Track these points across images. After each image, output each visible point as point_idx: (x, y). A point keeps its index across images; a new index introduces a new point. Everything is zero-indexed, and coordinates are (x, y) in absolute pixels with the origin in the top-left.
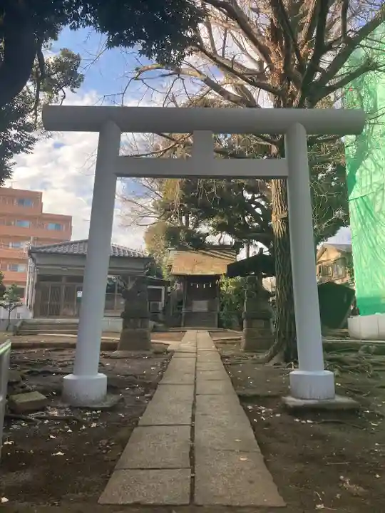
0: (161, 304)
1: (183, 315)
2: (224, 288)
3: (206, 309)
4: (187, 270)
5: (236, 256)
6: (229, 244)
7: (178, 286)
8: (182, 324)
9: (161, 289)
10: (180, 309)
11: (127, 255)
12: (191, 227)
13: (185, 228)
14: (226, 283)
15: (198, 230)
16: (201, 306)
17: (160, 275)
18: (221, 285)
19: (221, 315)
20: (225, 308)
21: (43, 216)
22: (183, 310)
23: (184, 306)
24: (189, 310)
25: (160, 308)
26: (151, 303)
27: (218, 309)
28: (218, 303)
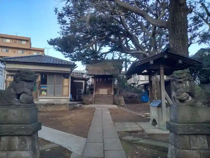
0: (83, 90)
6: (118, 59)
8: (93, 102)
9: (82, 82)
21: (31, 49)
22: (94, 93)
23: (94, 92)
24: (97, 93)
25: (82, 92)
26: (77, 89)
27: (113, 93)
28: (113, 90)
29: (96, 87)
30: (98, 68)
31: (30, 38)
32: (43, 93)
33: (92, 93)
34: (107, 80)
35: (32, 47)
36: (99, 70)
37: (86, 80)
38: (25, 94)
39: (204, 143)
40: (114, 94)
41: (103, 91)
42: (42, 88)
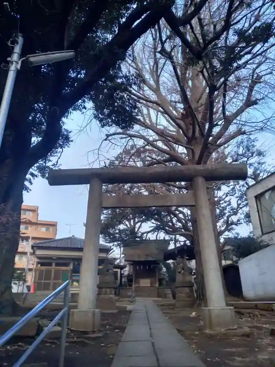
0: (118, 282)
1: (133, 289)
3: (148, 285)
21: (38, 222)
22: (134, 286)
23: (133, 283)
24: (137, 285)
25: (117, 285)
27: (157, 285)
28: (157, 280)
29: (136, 278)
30: (138, 252)
32: (75, 283)
33: (131, 286)
34: (150, 267)
35: (39, 219)
36: (140, 255)
37: (122, 268)
40: (160, 285)
41: (145, 283)
42: (74, 278)
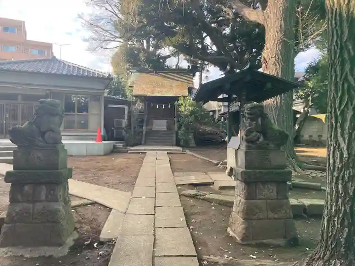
0: (125, 122)
1: (144, 132)
2: (182, 109)
3: (164, 128)
4: (148, 92)
5: (192, 79)
6: (187, 68)
7: (139, 106)
8: (143, 142)
9: (124, 108)
10: (142, 127)
11: (86, 74)
12: (151, 49)
13: (146, 51)
14: (184, 105)
15: (158, 52)
16: (160, 125)
17: (124, 95)
18: (179, 105)
19: (179, 134)
20: (183, 128)
22: (144, 128)
23: (145, 125)
24: (149, 127)
25: (124, 125)
26: (115, 120)
27: (176, 128)
28: (176, 122)
31: (24, 22)
35: (28, 39)
38: (51, 132)
39: (272, 192)
